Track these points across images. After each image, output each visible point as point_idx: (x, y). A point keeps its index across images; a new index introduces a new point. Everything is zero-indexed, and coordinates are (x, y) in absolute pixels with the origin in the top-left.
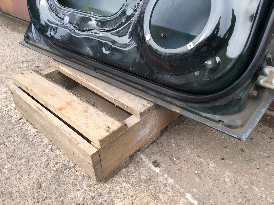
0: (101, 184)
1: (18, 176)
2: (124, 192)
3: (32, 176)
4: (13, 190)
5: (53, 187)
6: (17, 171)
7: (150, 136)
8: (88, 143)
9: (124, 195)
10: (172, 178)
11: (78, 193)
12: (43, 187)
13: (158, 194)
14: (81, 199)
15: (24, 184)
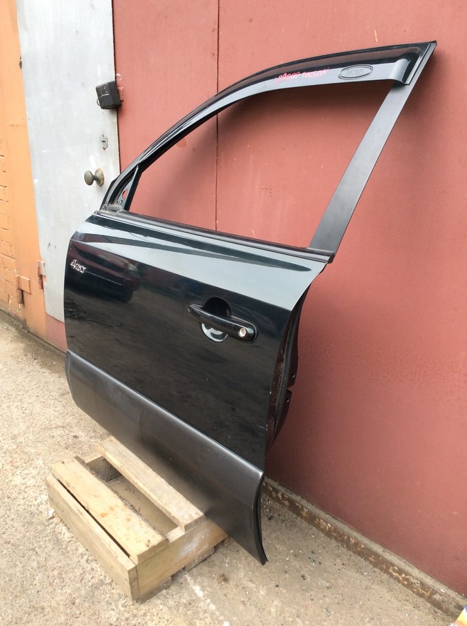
0: (137, 605)
1: (50, 589)
2: (160, 615)
3: (65, 591)
4: (45, 605)
5: (87, 604)
6: (49, 584)
7: (199, 553)
8: (127, 557)
9: (160, 618)
10: (214, 604)
11: (112, 612)
12: (77, 604)
13: (195, 621)
14: (115, 619)
15: (57, 599)
